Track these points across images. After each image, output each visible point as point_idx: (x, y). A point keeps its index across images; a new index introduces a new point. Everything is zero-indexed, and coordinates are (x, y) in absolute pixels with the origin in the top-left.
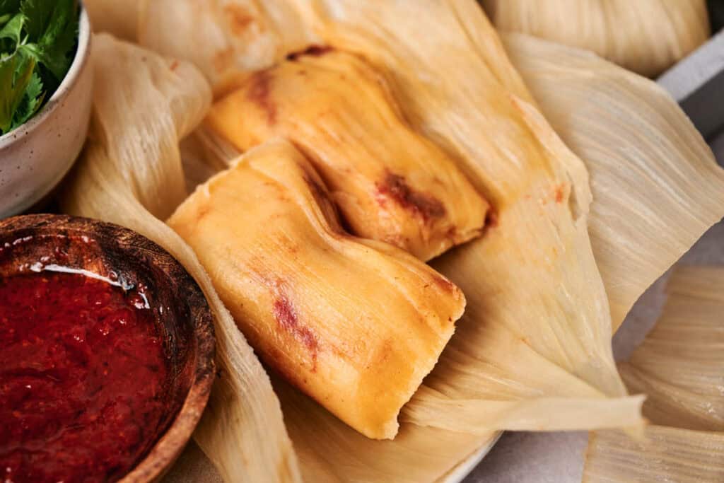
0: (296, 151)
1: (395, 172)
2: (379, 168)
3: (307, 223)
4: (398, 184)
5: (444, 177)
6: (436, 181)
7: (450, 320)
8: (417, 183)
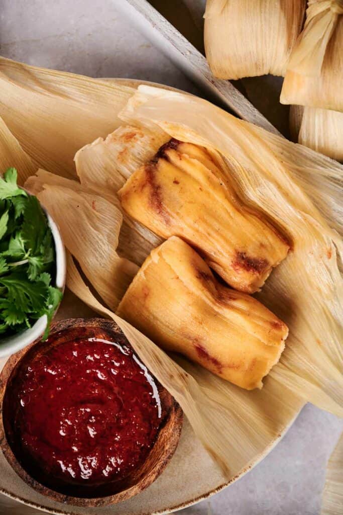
0: (187, 245)
1: (240, 250)
2: (232, 252)
3: (204, 302)
4: (243, 258)
5: (265, 242)
6: (262, 245)
7: (282, 339)
8: (252, 253)
